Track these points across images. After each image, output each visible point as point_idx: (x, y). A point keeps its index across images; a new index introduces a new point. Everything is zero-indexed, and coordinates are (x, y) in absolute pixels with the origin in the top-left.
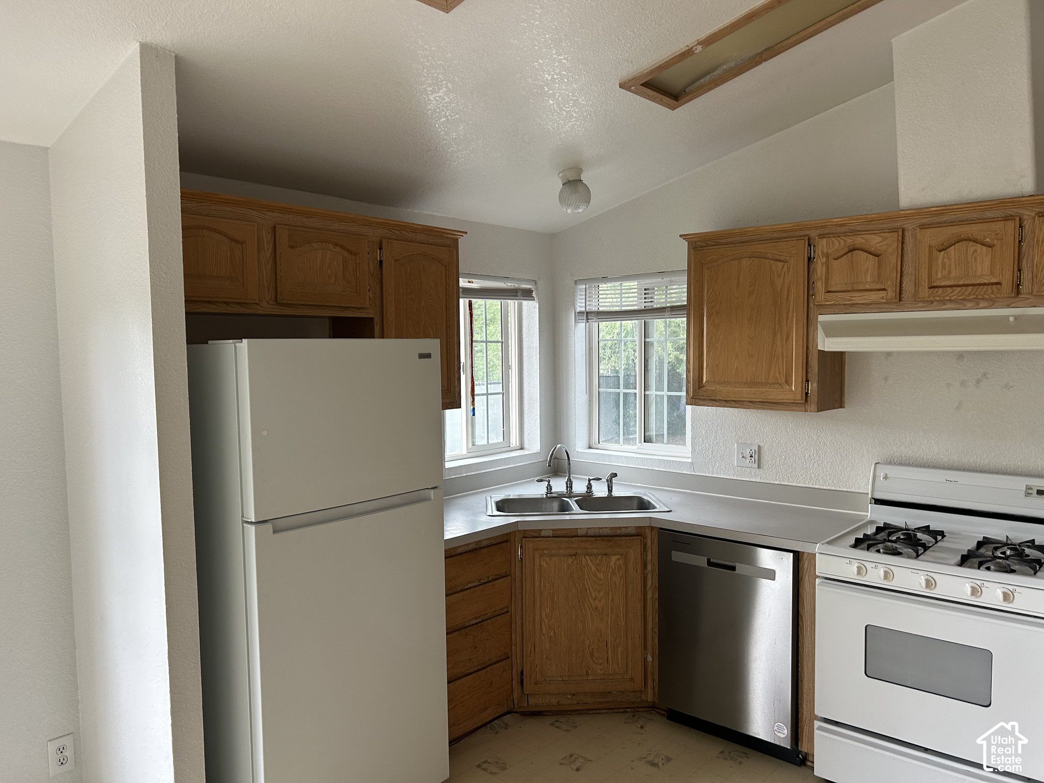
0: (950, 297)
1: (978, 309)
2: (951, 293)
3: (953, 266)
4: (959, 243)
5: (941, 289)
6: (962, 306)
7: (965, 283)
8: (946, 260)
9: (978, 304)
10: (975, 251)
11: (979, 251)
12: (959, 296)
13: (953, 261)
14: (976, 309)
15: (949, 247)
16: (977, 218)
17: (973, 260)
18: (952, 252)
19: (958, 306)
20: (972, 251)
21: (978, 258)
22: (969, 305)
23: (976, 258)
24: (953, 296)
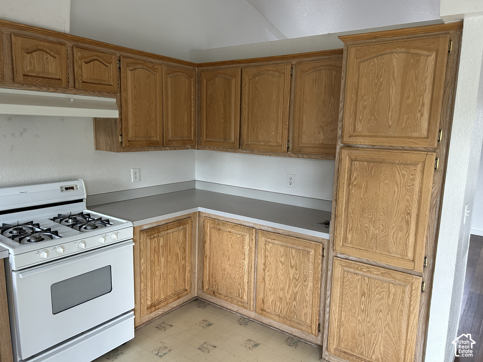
0: (36, 83)
1: (49, 92)
2: (37, 81)
3: (36, 64)
4: (38, 51)
5: (30, 77)
6: (40, 89)
7: (43, 76)
8: (32, 60)
9: (49, 90)
10: (47, 58)
11: (49, 58)
12: (40, 83)
13: (36, 61)
14: (48, 92)
15: (33, 52)
16: (44, 38)
17: (47, 63)
18: (35, 55)
19: (39, 89)
20: (45, 58)
21: (49, 62)
22: (45, 89)
23: (48, 63)
24: (37, 83)
